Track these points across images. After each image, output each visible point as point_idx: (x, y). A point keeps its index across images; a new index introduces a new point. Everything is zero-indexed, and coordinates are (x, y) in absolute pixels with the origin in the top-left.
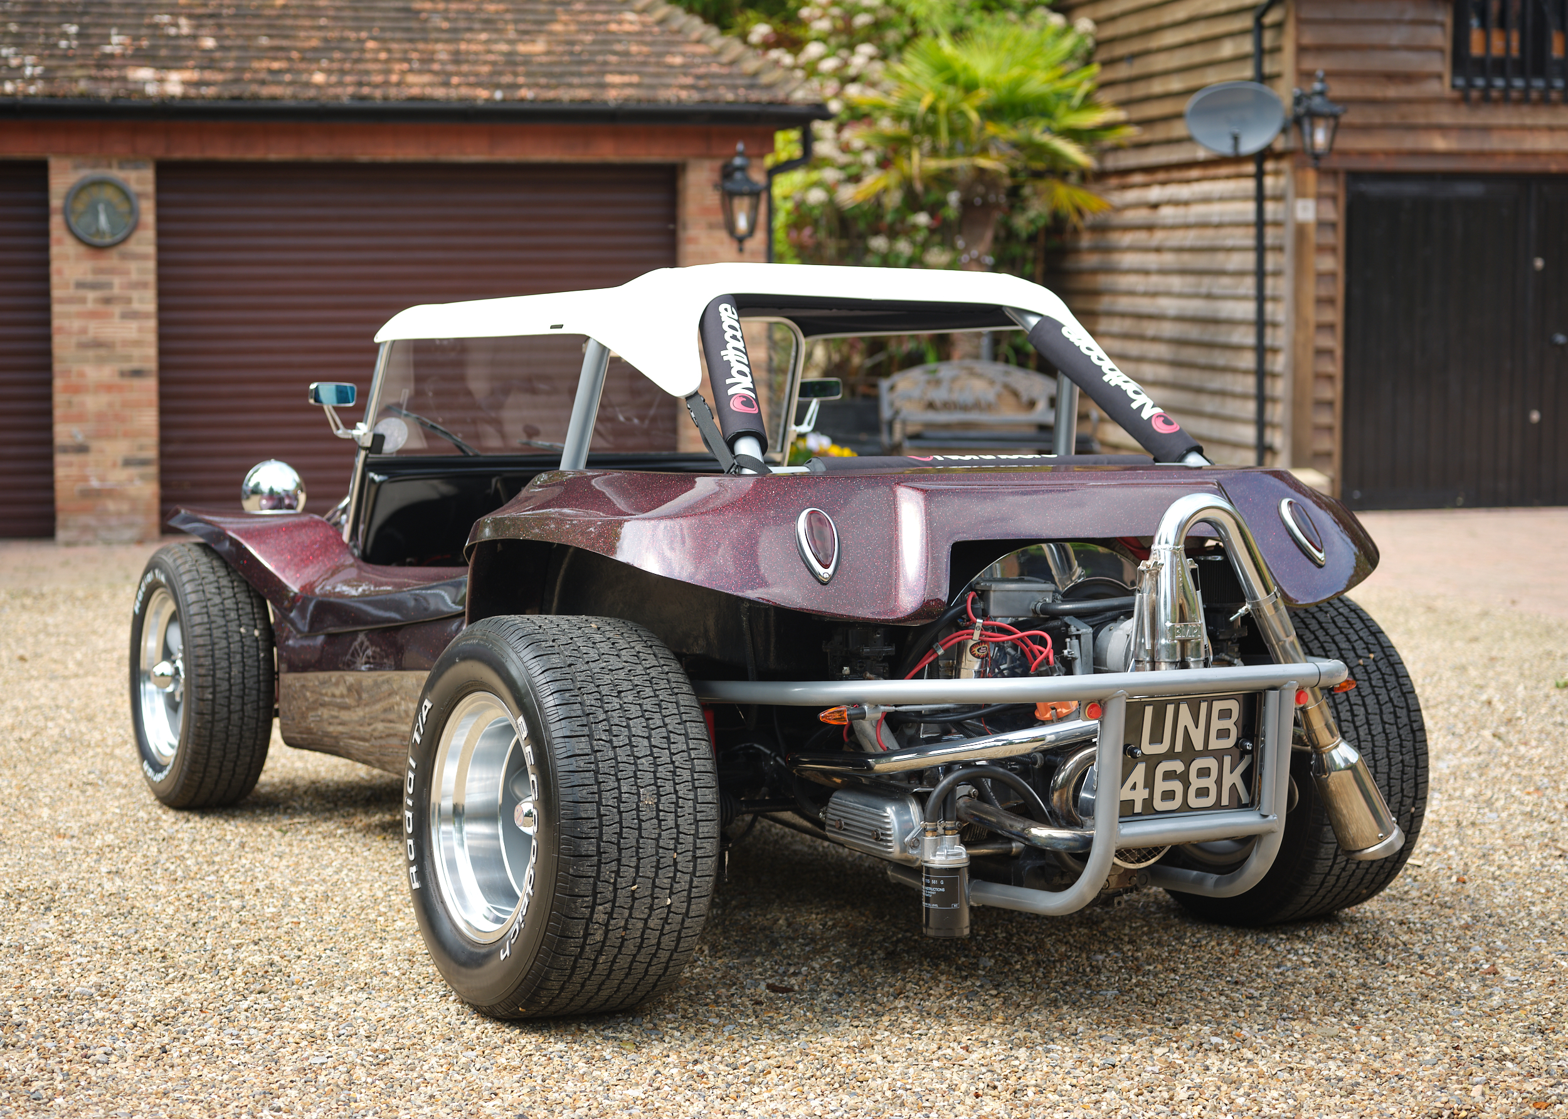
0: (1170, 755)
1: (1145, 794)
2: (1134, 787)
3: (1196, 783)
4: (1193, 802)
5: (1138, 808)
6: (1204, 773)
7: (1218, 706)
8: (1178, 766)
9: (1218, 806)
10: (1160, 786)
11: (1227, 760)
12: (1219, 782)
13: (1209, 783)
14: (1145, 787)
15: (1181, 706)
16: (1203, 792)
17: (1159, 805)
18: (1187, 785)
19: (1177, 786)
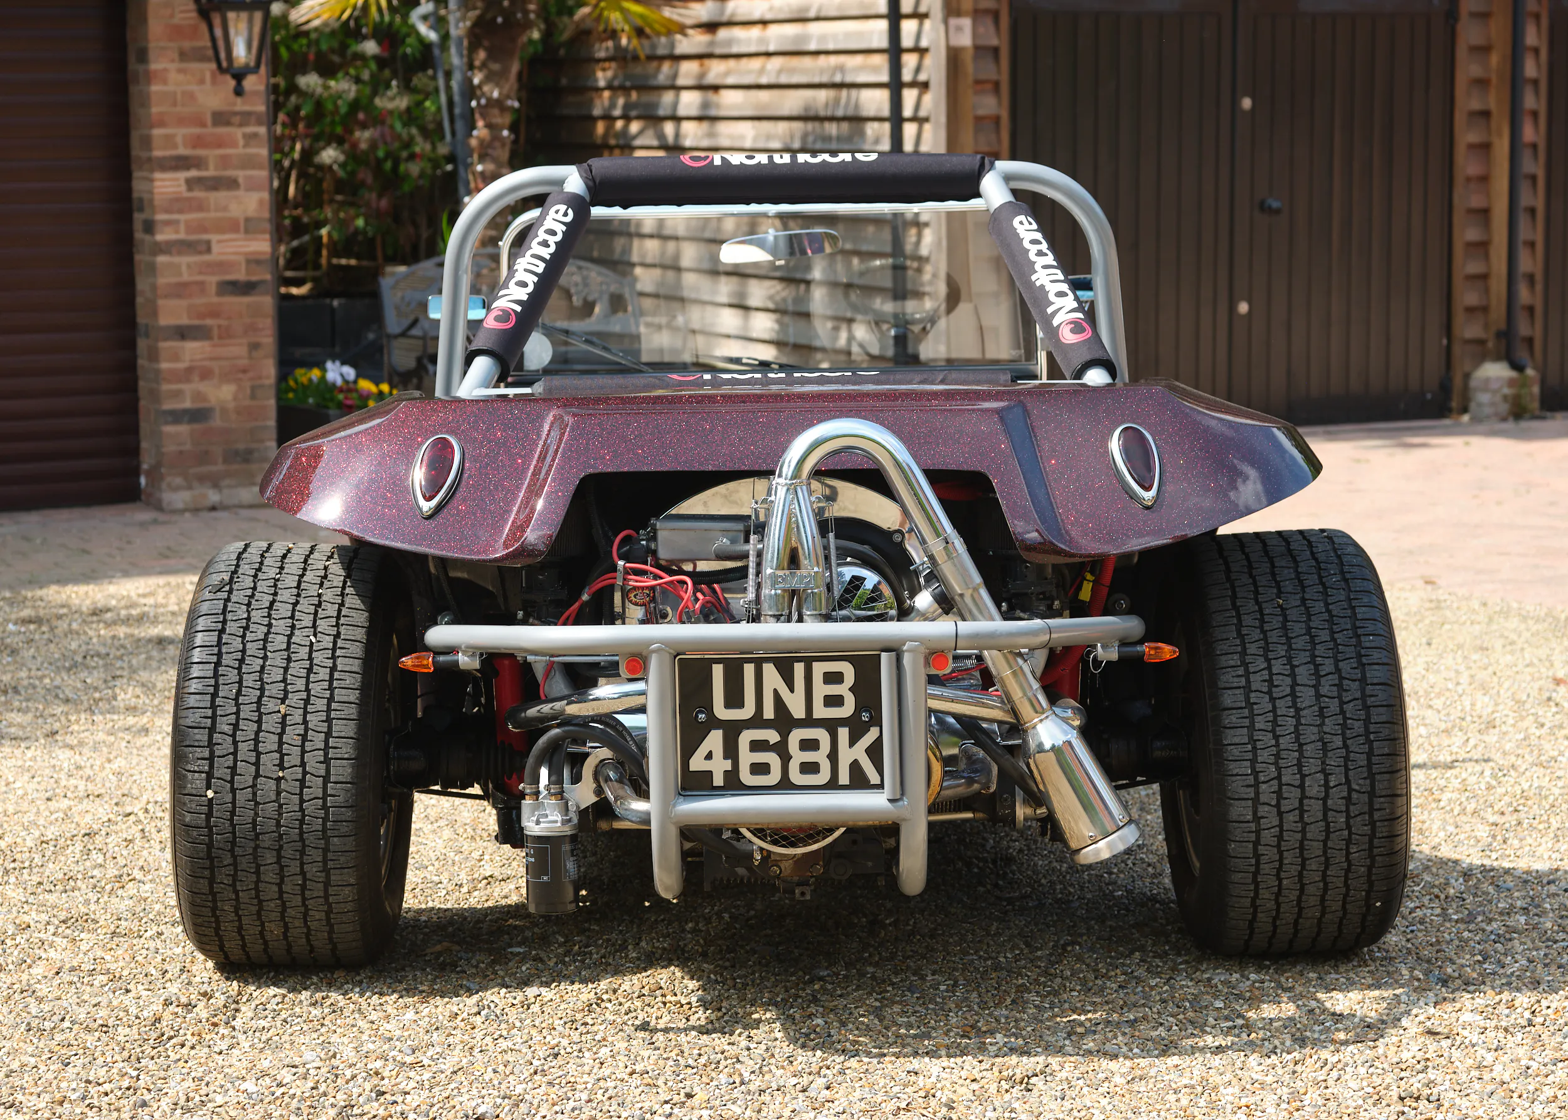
0: (757, 721)
1: (728, 765)
2: (709, 756)
3: (799, 757)
4: (796, 777)
5: (718, 781)
6: (809, 745)
7: (819, 669)
8: (773, 736)
9: (832, 785)
10: (747, 758)
11: (843, 733)
12: (833, 756)
13: (820, 757)
14: (725, 758)
15: (764, 665)
16: (810, 768)
17: (746, 777)
18: (786, 758)
19: (772, 759)
